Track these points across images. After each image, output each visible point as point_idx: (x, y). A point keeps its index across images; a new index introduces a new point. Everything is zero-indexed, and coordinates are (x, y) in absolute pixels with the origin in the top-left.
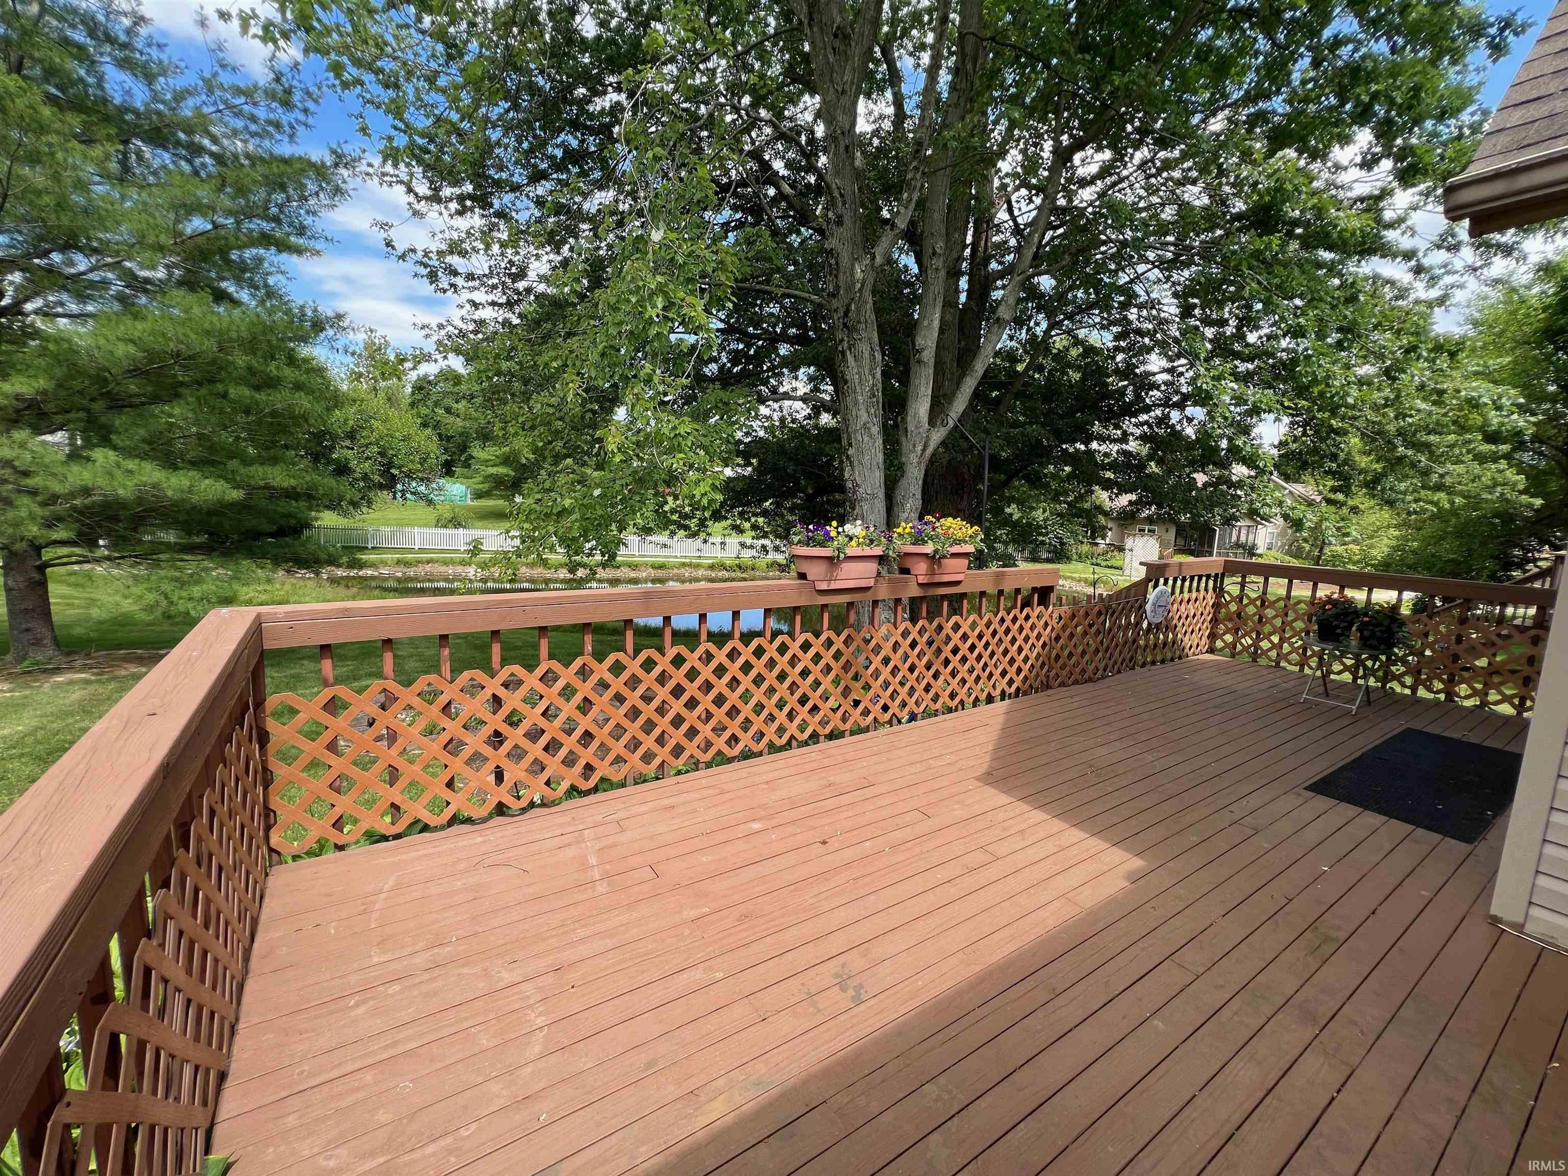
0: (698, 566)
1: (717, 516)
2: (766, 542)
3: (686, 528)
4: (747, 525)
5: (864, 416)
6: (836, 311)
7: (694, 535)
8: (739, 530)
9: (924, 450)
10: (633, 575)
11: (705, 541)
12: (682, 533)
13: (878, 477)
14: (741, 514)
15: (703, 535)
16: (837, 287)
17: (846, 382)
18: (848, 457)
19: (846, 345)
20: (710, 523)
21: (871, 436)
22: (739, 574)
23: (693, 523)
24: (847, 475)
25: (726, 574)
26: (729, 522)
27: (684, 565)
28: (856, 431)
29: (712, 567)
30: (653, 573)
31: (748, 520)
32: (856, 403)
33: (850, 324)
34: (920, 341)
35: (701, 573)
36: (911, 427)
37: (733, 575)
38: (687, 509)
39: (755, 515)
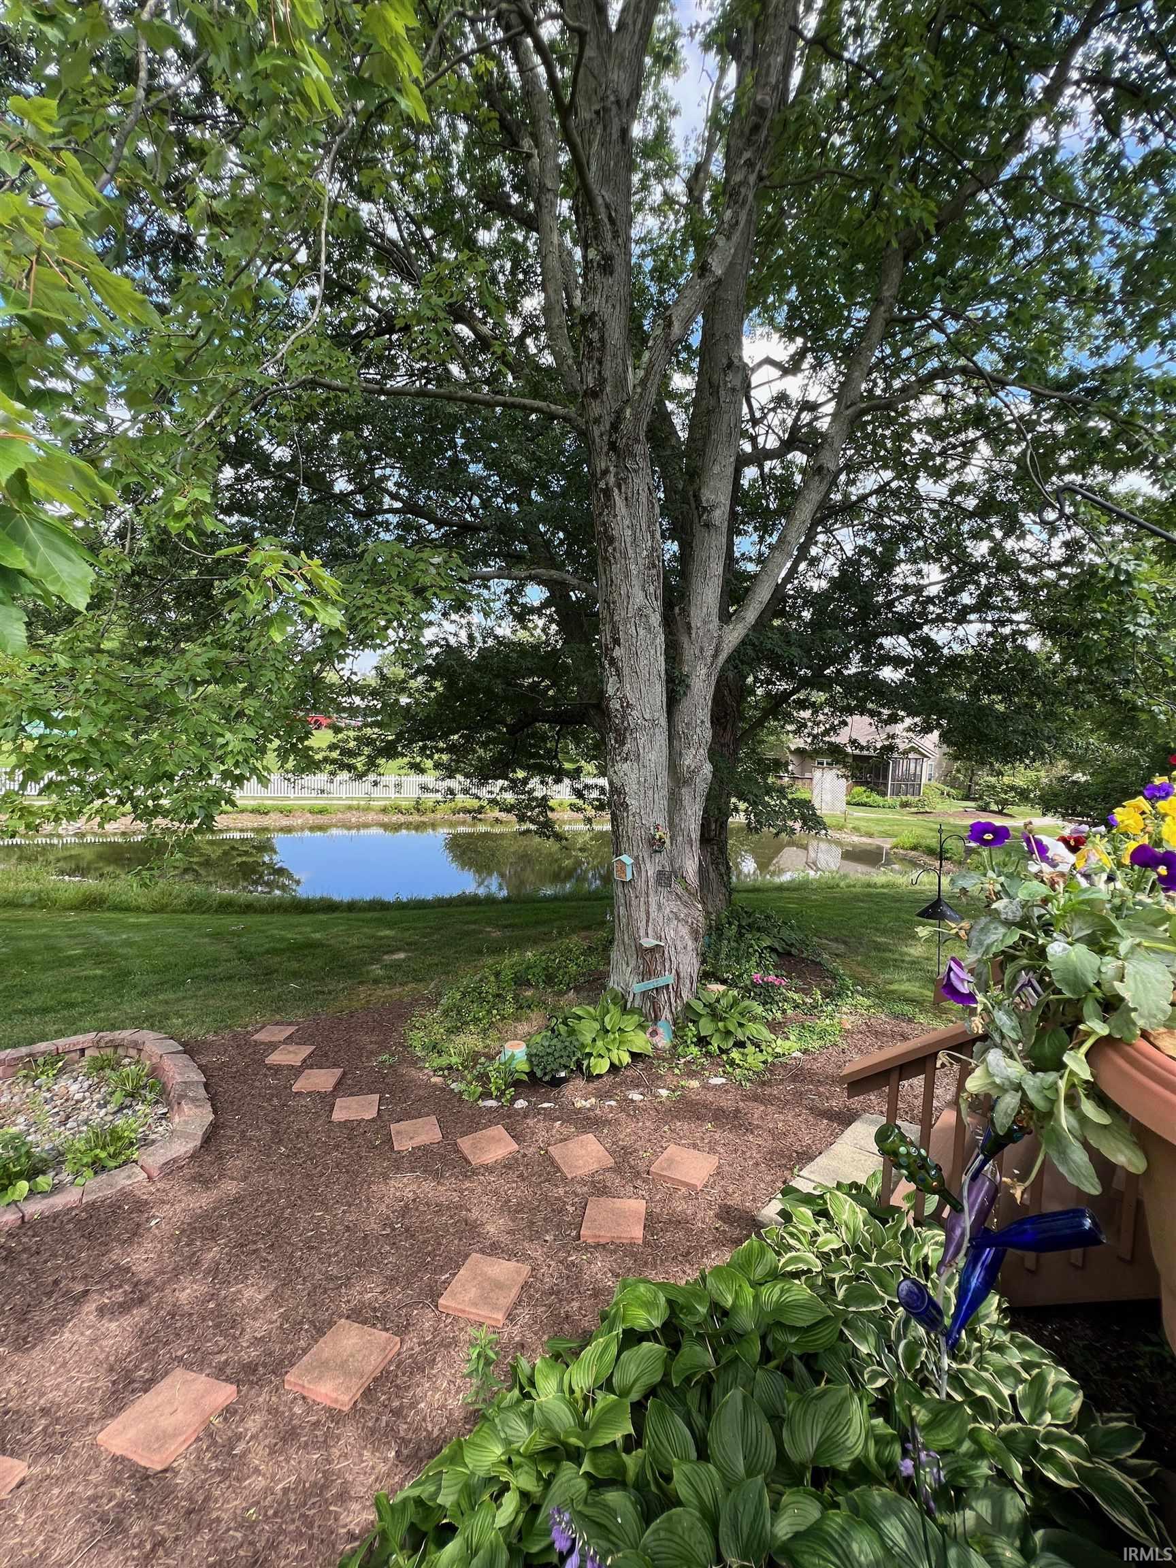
0: (367, 809)
1: (389, 751)
2: (452, 783)
3: (350, 768)
4: (429, 764)
5: (639, 598)
6: (597, 421)
7: (360, 776)
8: (418, 768)
9: (715, 656)
10: (285, 822)
11: (376, 784)
12: (344, 775)
13: (657, 693)
14: (423, 749)
15: (372, 777)
16: (601, 381)
17: (611, 540)
18: (613, 662)
19: (612, 479)
20: (381, 761)
21: (649, 629)
22: (416, 818)
23: (360, 762)
24: (610, 691)
25: (402, 819)
26: (406, 760)
27: (350, 808)
28: (626, 620)
29: (384, 810)
30: (311, 819)
31: (430, 757)
32: (627, 575)
33: (621, 444)
34: (707, 496)
35: (371, 817)
36: (696, 622)
37: (410, 818)
38: (352, 744)
39: (441, 751)
